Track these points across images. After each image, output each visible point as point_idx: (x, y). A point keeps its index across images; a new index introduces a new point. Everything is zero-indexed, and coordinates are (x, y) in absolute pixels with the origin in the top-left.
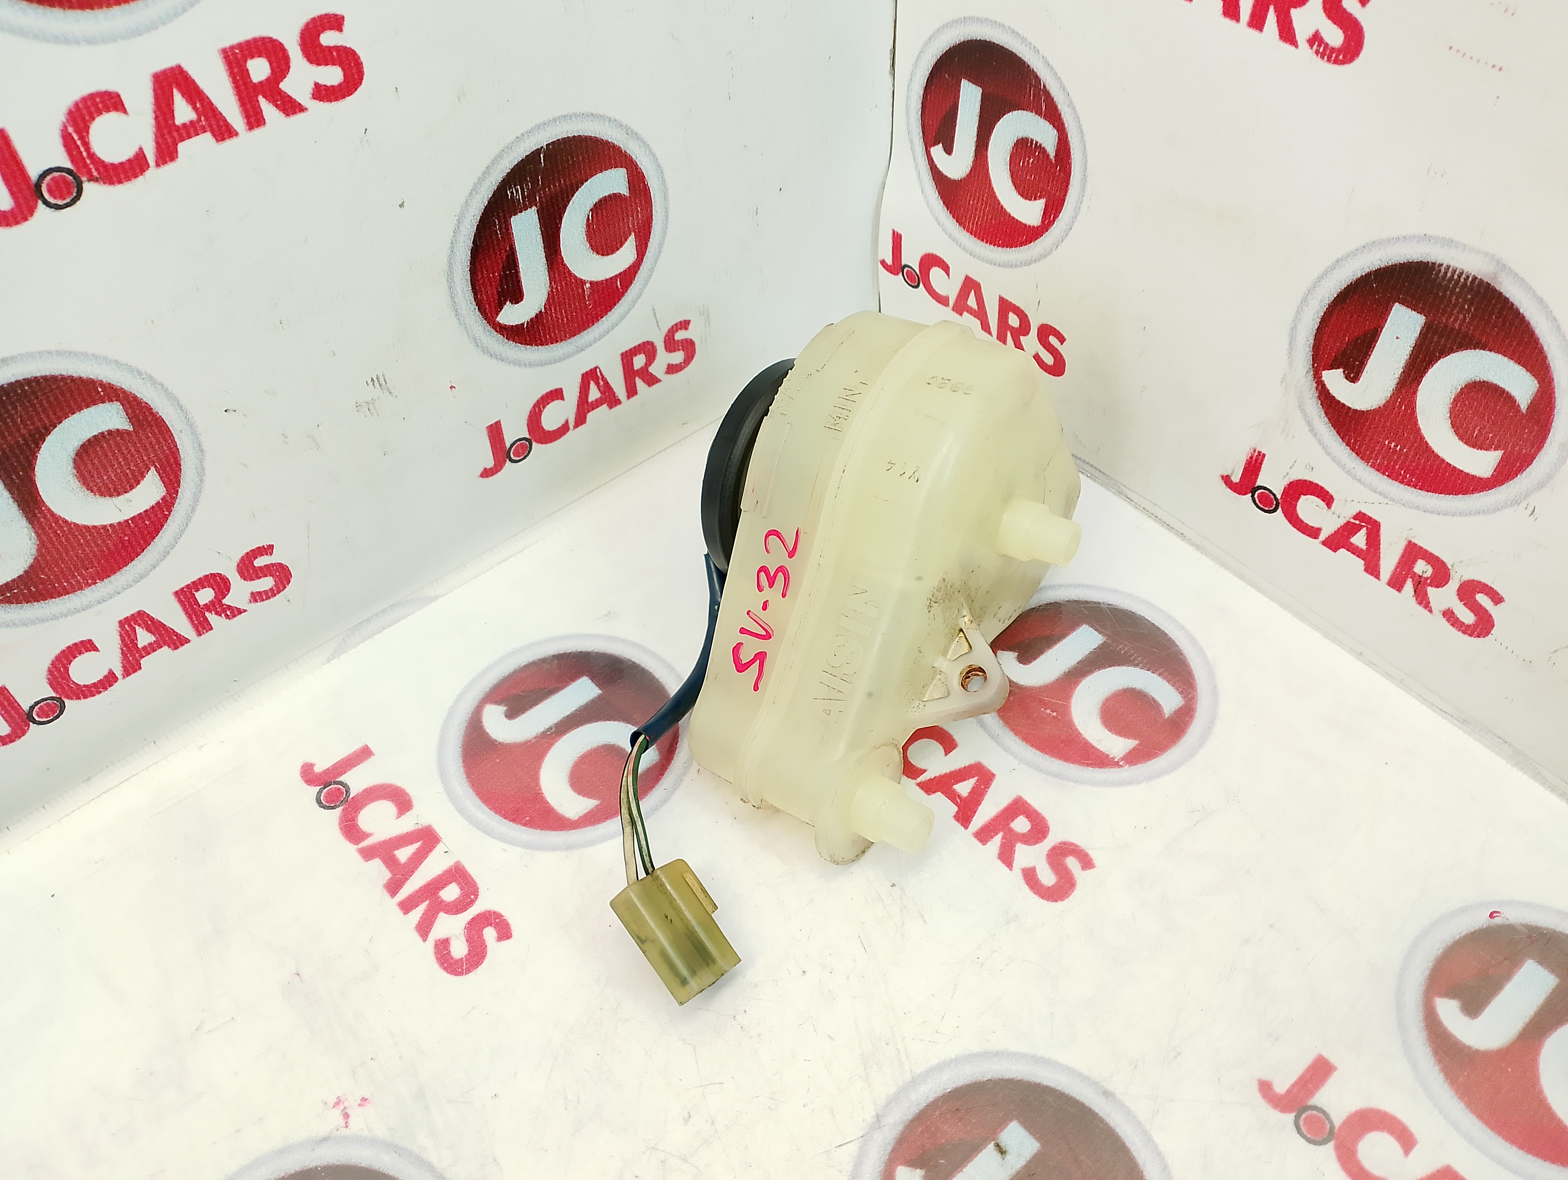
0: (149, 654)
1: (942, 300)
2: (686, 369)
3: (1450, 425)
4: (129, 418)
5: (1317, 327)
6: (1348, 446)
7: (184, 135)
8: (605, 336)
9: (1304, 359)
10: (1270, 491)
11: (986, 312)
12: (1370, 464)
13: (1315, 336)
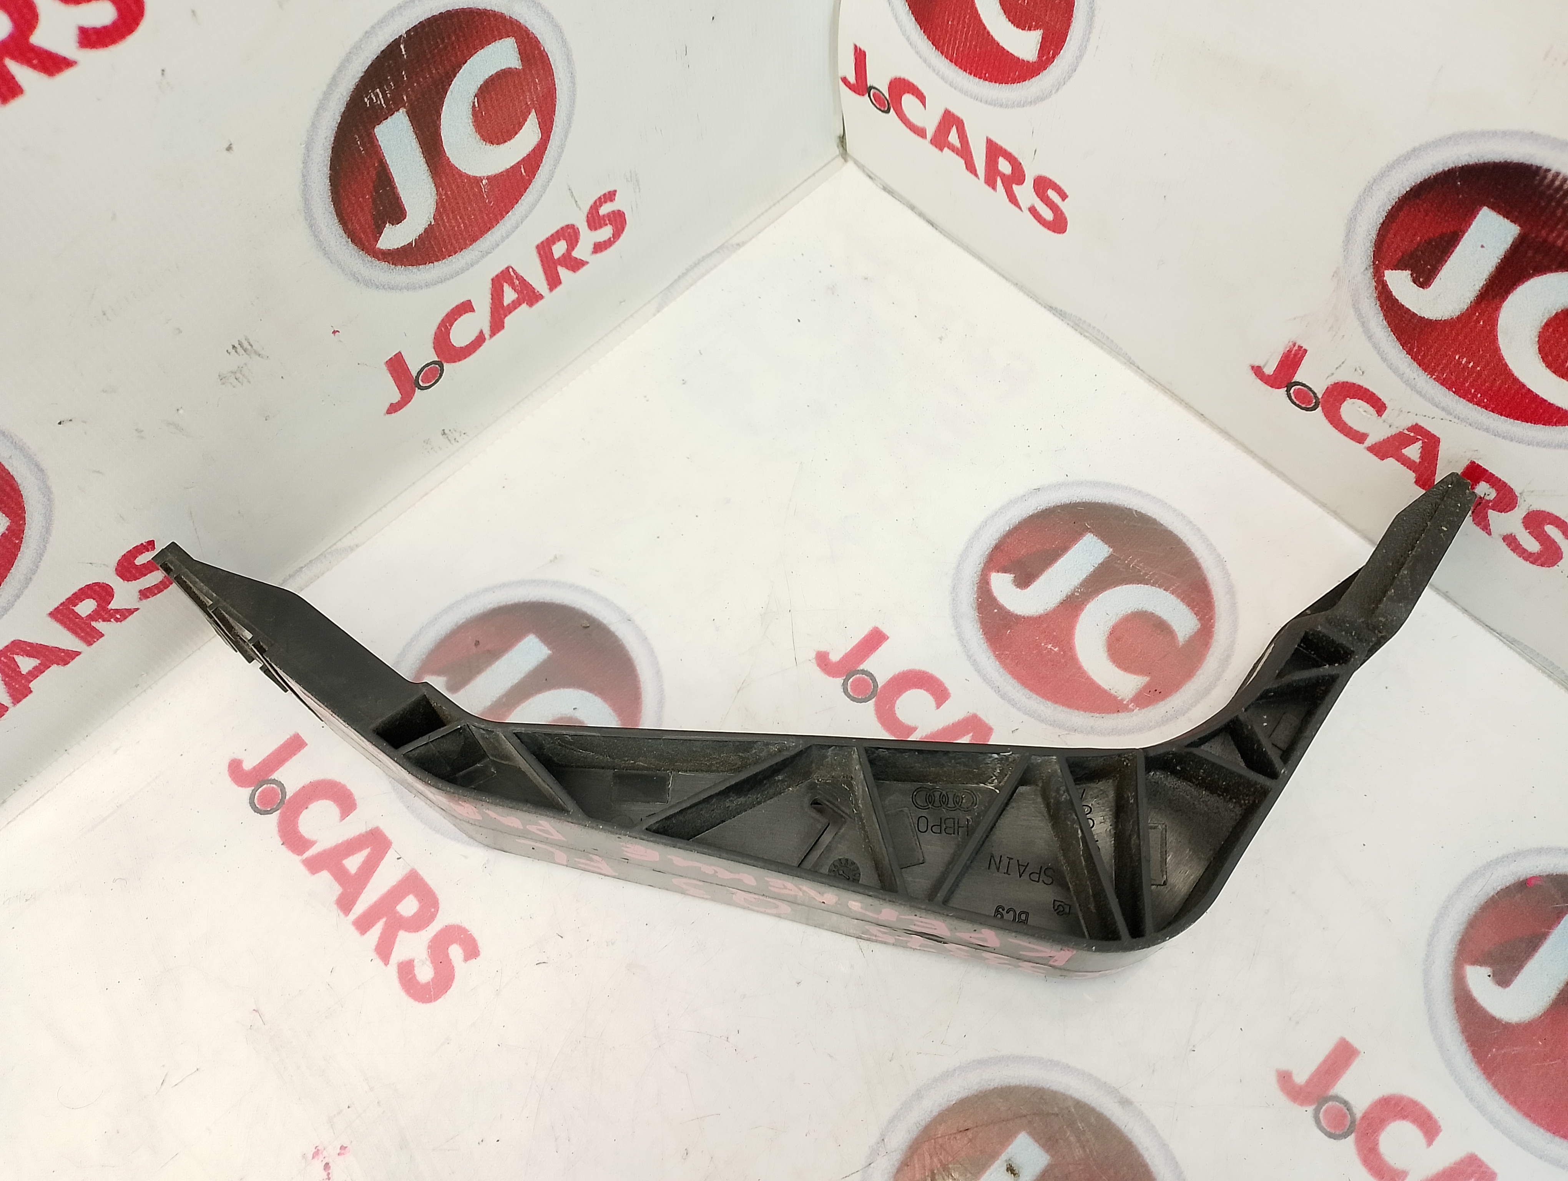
0: (37, 676)
1: (920, 132)
2: (617, 243)
3: (1538, 351)
5: (1382, 221)
6: (1409, 355)
8: (513, 232)
9: (1363, 253)
10: (1310, 389)
11: (971, 152)
12: (1434, 377)
13: (1379, 230)
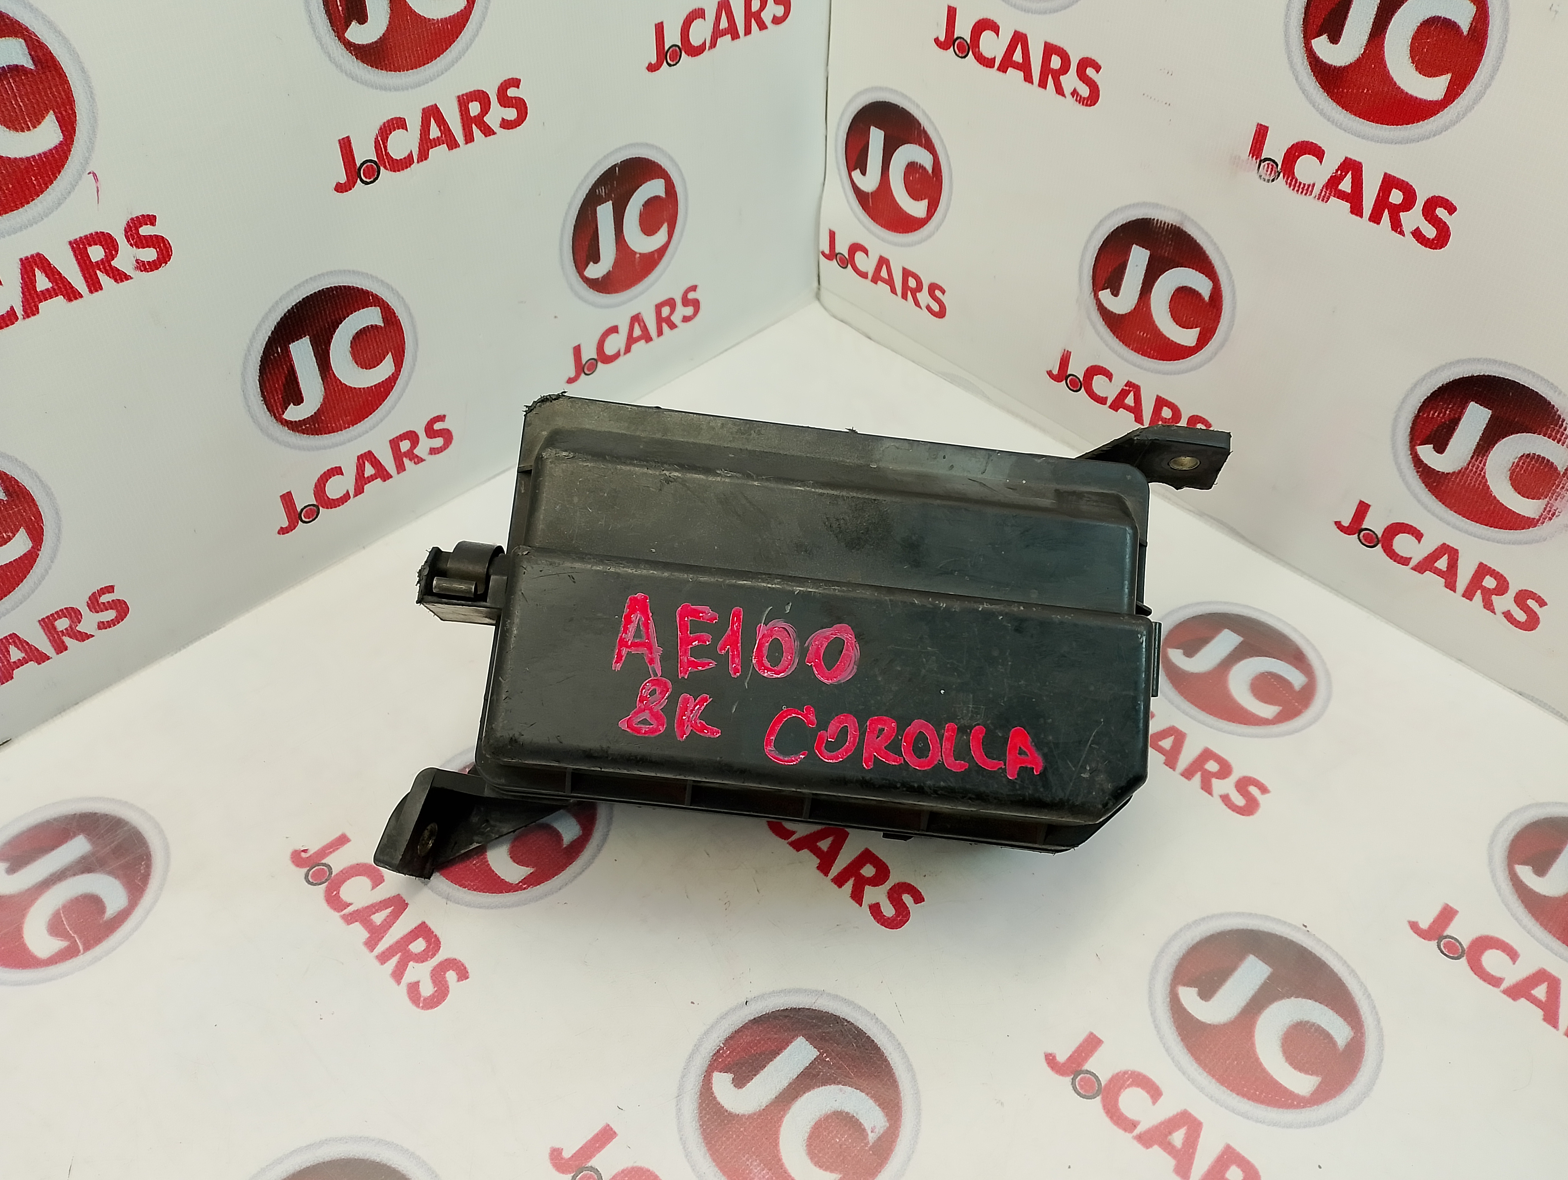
0: (369, 482)
1: (864, 275)
2: (695, 319)
3: (1170, 316)
4: (383, 318)
7: (433, 145)
8: (646, 291)
9: (1087, 286)
10: (1076, 376)
11: (893, 280)
12: (1130, 348)
13: (1093, 269)
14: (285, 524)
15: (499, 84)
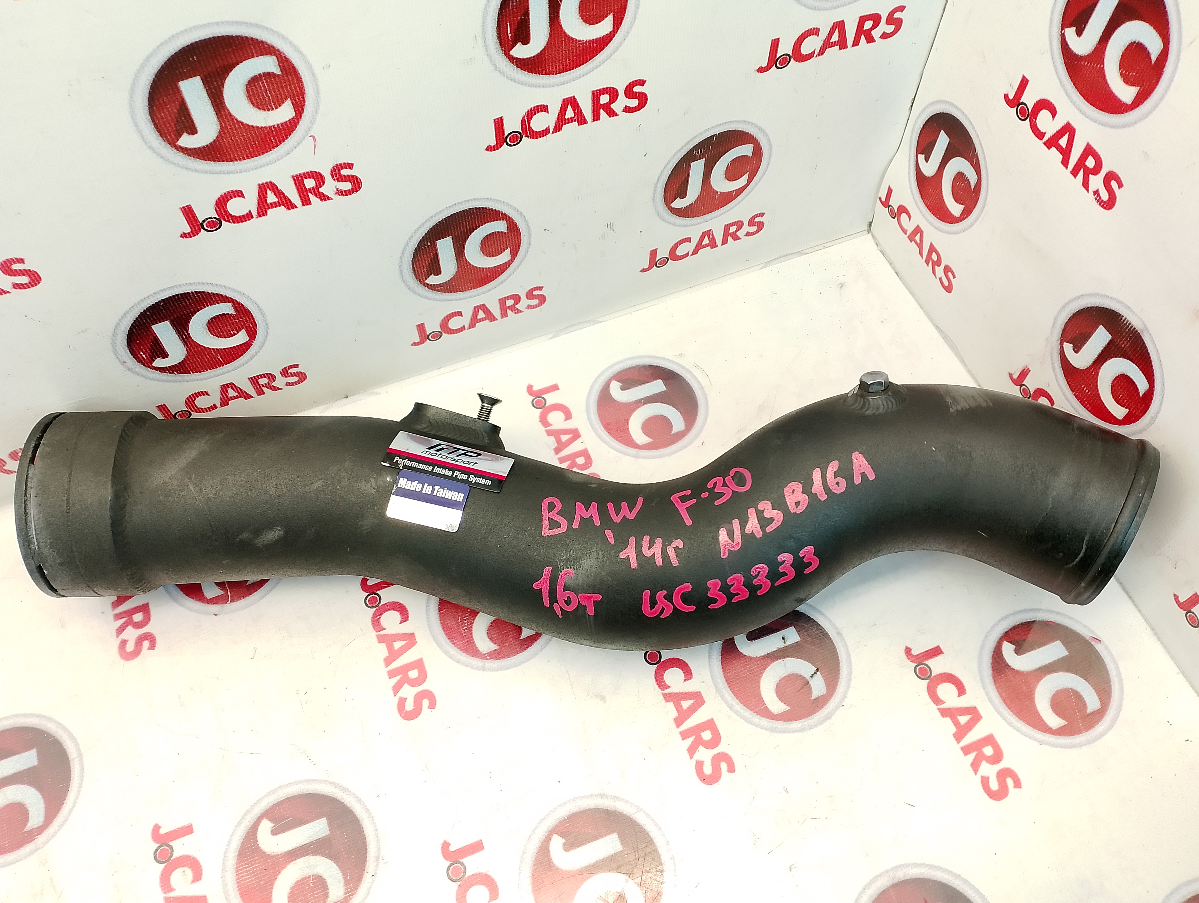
0: (480, 321)
1: (905, 231)
2: (756, 235)
3: (1111, 391)
5: (1066, 321)
6: (1067, 381)
7: (567, 122)
8: (719, 216)
9: (1058, 332)
10: (1029, 389)
11: (923, 246)
12: (1074, 393)
13: (1065, 324)
14: (417, 340)
15: (628, 83)
